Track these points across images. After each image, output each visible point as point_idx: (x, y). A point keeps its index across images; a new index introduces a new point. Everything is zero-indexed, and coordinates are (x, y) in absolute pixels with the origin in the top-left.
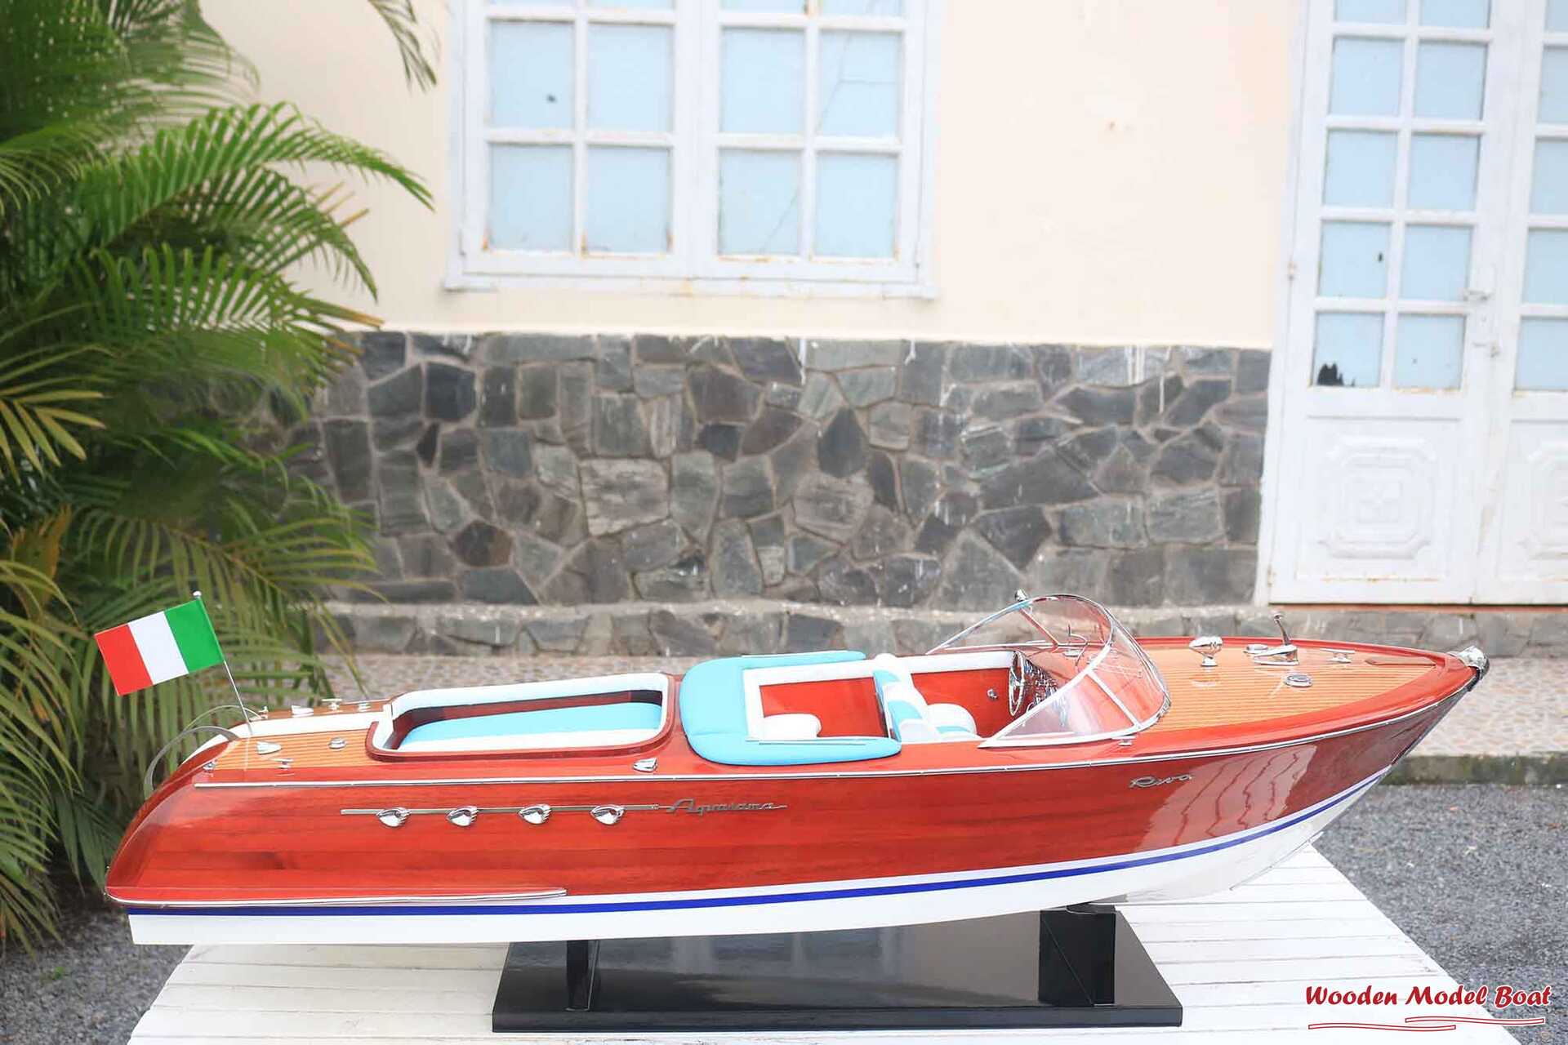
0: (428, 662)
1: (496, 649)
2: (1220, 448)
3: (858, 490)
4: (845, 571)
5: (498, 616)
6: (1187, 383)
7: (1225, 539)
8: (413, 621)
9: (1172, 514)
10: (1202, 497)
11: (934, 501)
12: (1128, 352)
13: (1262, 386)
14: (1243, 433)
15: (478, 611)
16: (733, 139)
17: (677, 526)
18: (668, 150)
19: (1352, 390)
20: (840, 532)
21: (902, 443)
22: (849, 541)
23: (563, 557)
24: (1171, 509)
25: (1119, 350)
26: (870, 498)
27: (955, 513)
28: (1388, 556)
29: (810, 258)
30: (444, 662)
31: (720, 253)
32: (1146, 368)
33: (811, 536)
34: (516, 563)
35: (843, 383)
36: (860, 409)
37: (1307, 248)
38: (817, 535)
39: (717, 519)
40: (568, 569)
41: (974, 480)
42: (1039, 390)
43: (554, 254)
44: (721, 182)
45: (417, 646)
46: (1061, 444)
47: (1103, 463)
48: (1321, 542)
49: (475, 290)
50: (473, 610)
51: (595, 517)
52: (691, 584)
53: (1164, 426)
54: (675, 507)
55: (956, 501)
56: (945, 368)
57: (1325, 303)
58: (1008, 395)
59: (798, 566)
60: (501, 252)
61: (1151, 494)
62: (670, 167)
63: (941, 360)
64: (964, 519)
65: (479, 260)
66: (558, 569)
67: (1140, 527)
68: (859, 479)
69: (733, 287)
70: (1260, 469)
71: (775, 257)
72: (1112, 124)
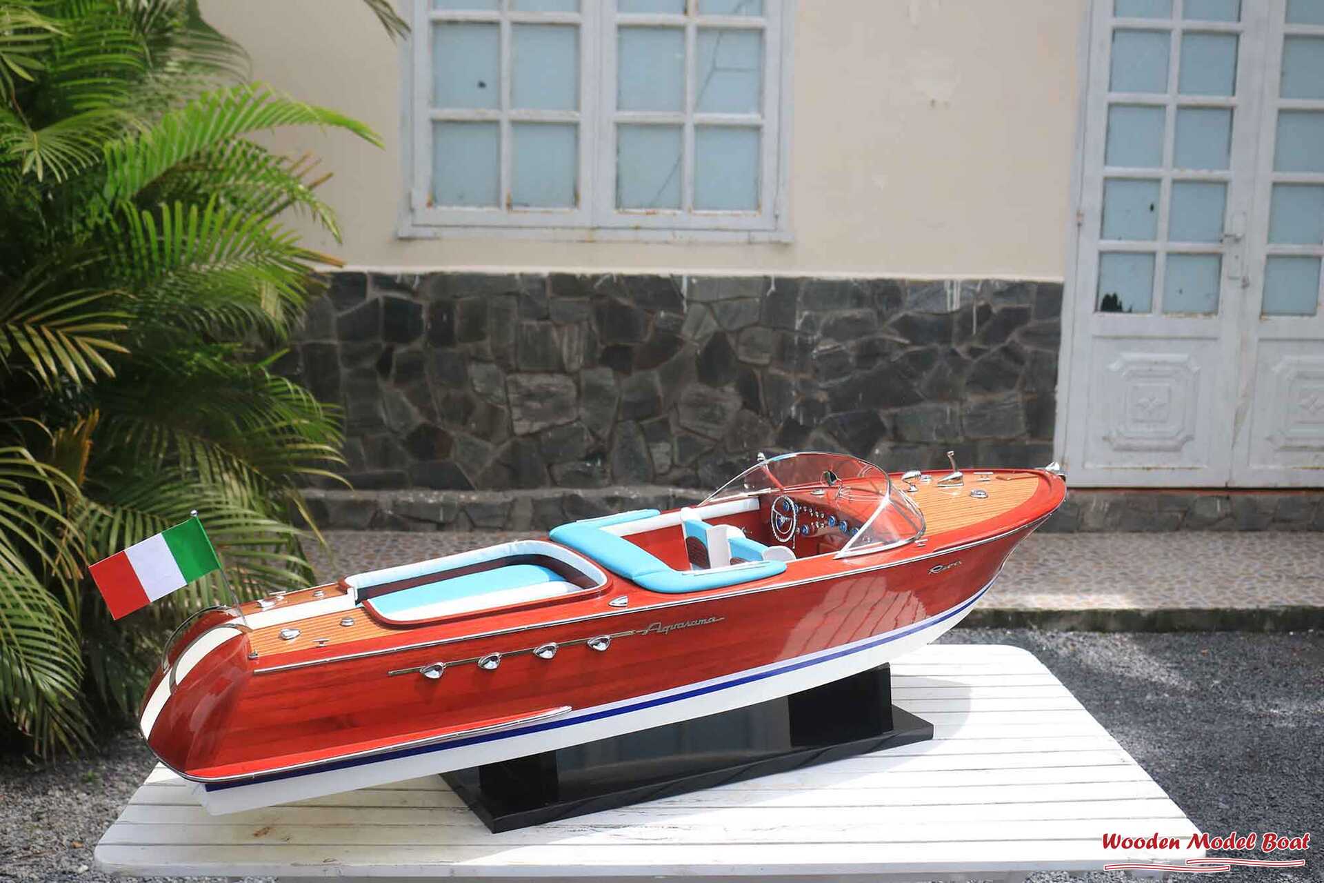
0: (387, 536)
1: (441, 527)
2: (1022, 363)
3: (730, 398)
4: (720, 462)
5: (441, 499)
6: (995, 310)
7: (1027, 436)
8: (375, 504)
9: (984, 415)
10: (1007, 402)
11: (791, 405)
12: (947, 286)
13: (1057, 312)
14: (1040, 350)
15: (426, 496)
16: (627, 116)
17: (583, 426)
18: (575, 126)
19: (1130, 315)
20: (714, 431)
21: (765, 360)
22: (723, 439)
23: (494, 451)
24: (983, 412)
25: (940, 283)
26: (739, 403)
27: (808, 416)
28: (1158, 449)
29: (690, 211)
30: (399, 536)
31: (618, 206)
32: (962, 299)
33: (693, 436)
34: (456, 456)
35: (717, 311)
36: (731, 332)
37: (1092, 200)
38: (698, 434)
39: (616, 422)
40: (497, 462)
41: (823, 389)
42: (875, 317)
43: (485, 209)
44: (618, 151)
45: (378, 522)
46: (893, 360)
47: (927, 376)
48: (1105, 439)
49: (422, 239)
50: (422, 495)
51: (519, 420)
52: (596, 472)
53: (976, 344)
54: (582, 411)
55: (809, 406)
56: (799, 299)
57: (1110, 244)
58: (851, 321)
59: (682, 458)
60: (444, 208)
61: (966, 400)
62: (577, 139)
63: (795, 292)
64: (815, 421)
65: (425, 215)
66: (489, 463)
67: (957, 426)
68: (730, 389)
69: (629, 235)
70: (1054, 379)
71: (661, 211)
72: (933, 102)
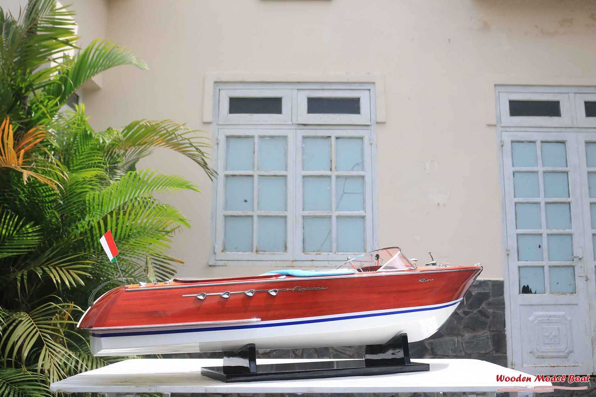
2: (488, 317)
6: (473, 294)
7: (494, 352)
9: (473, 342)
10: (483, 336)
13: (502, 293)
14: (496, 311)
16: (306, 213)
18: (285, 217)
19: (535, 294)
24: (472, 341)
28: (557, 357)
29: (335, 253)
31: (303, 252)
37: (512, 243)
38: (341, 353)
43: (246, 253)
44: (303, 228)
48: (531, 353)
49: (219, 266)
53: (466, 309)
57: (521, 263)
60: (228, 253)
61: (464, 335)
62: (286, 223)
65: (221, 256)
67: (461, 348)
69: (309, 263)
70: (504, 324)
71: (323, 253)
72: (439, 204)
